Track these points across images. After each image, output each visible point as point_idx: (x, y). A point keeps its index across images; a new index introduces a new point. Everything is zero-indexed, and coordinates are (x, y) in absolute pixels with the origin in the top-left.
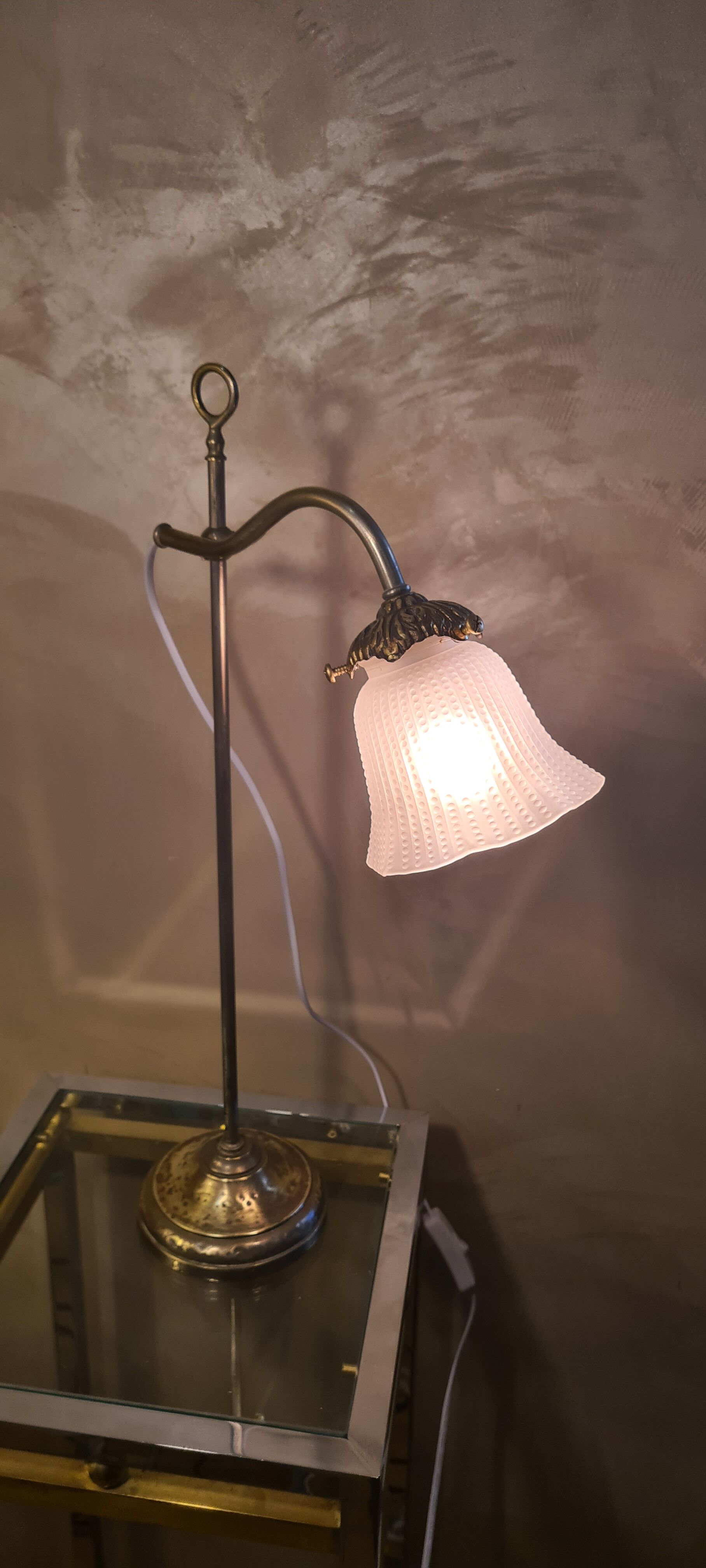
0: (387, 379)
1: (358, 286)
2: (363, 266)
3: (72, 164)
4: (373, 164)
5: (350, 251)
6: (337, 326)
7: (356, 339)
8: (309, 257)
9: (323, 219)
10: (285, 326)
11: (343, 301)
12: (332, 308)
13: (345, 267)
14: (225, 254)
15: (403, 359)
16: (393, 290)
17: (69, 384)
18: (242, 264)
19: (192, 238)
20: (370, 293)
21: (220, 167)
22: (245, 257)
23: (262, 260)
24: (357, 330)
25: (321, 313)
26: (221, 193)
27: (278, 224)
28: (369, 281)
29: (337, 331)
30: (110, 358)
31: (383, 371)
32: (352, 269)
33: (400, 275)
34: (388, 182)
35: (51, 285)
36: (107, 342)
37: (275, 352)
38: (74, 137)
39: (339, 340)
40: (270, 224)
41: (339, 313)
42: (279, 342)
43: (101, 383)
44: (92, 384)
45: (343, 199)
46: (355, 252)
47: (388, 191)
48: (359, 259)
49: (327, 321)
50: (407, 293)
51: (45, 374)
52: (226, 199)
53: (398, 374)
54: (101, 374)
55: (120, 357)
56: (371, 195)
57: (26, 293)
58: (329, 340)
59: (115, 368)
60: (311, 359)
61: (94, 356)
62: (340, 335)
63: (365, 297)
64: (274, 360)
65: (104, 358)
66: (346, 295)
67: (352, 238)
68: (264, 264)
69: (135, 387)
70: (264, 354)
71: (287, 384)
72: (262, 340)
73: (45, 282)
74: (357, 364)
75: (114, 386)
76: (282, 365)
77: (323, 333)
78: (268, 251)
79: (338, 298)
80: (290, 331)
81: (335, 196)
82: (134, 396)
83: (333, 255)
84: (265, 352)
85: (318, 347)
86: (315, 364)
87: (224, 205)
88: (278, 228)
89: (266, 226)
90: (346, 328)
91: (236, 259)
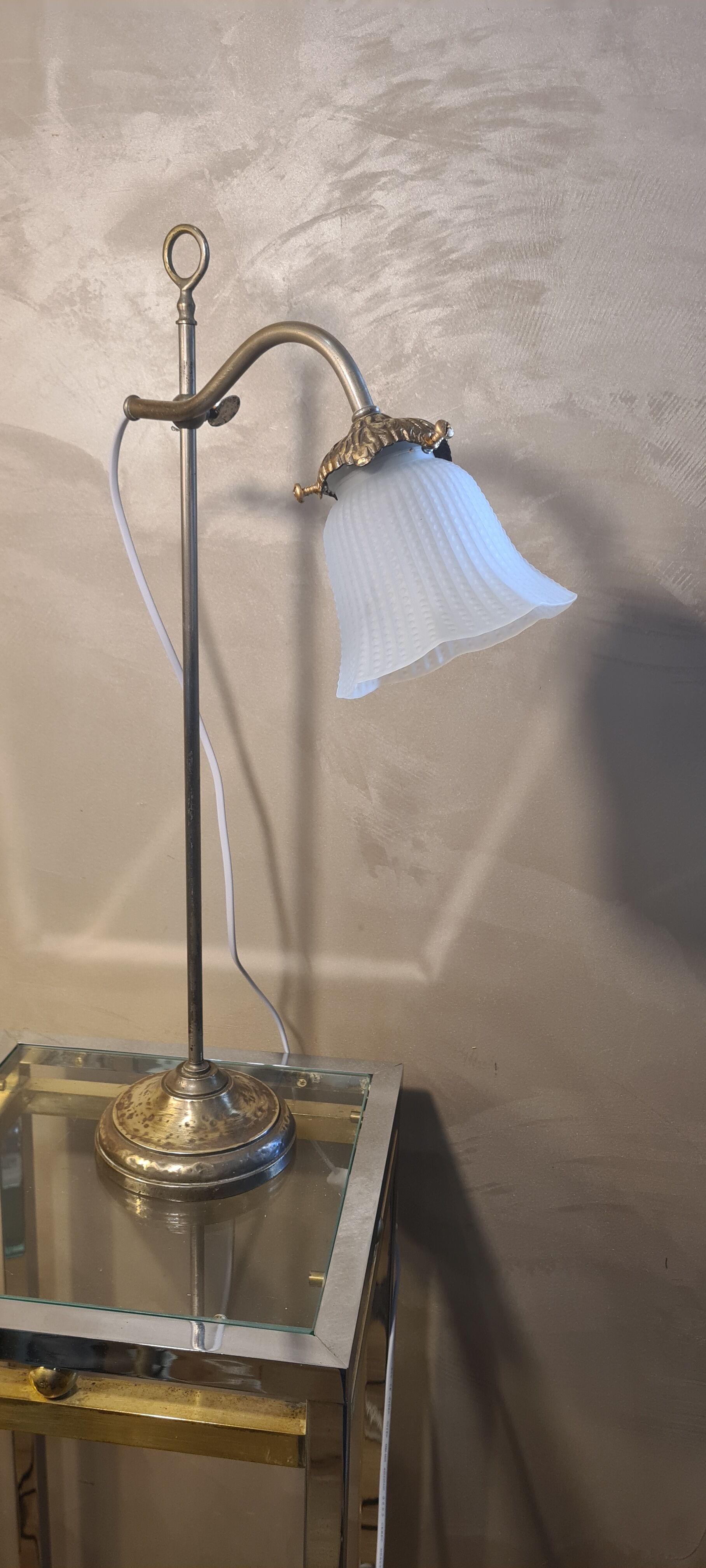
0: (359, 299)
1: (329, 205)
2: (334, 186)
3: (52, 92)
4: (344, 84)
5: (322, 170)
6: (309, 246)
7: (327, 257)
8: (283, 177)
9: (295, 140)
10: (260, 245)
11: (316, 220)
12: (304, 227)
13: (316, 186)
14: (202, 176)
15: (374, 276)
16: (363, 208)
17: (44, 309)
18: (217, 185)
19: (168, 160)
20: (343, 211)
21: (196, 90)
22: (218, 179)
23: (236, 181)
24: (328, 250)
25: (292, 233)
26: (197, 115)
27: (252, 145)
28: (340, 199)
29: (309, 249)
30: (86, 282)
31: (354, 290)
32: (324, 188)
33: (371, 194)
34: (360, 102)
35: (30, 210)
36: (83, 267)
37: (248, 275)
38: (54, 66)
39: (310, 260)
40: (244, 146)
41: (311, 232)
42: (252, 262)
43: (76, 308)
44: (67, 309)
45: (314, 120)
46: (327, 171)
47: (359, 110)
48: (331, 178)
49: (299, 240)
50: (376, 210)
51: (21, 300)
52: (201, 121)
53: (368, 293)
54: (78, 299)
55: (96, 280)
56: (342, 114)
58: (301, 261)
59: (90, 292)
60: (284, 279)
61: (70, 281)
62: (311, 254)
63: (336, 216)
64: (247, 281)
65: (79, 283)
66: (318, 214)
67: (324, 157)
68: (238, 185)
69: (110, 311)
70: (238, 275)
71: (260, 305)
72: (235, 260)
73: (23, 207)
74: (329, 284)
75: (88, 310)
76: (255, 286)
77: (296, 253)
78: (242, 172)
79: (310, 218)
80: (263, 251)
81: (306, 117)
82: (109, 320)
83: (304, 174)
84: (239, 273)
85: (291, 267)
86: (287, 284)
87: (200, 127)
88: (252, 148)
89: (240, 147)
90: (318, 248)
91: (210, 180)
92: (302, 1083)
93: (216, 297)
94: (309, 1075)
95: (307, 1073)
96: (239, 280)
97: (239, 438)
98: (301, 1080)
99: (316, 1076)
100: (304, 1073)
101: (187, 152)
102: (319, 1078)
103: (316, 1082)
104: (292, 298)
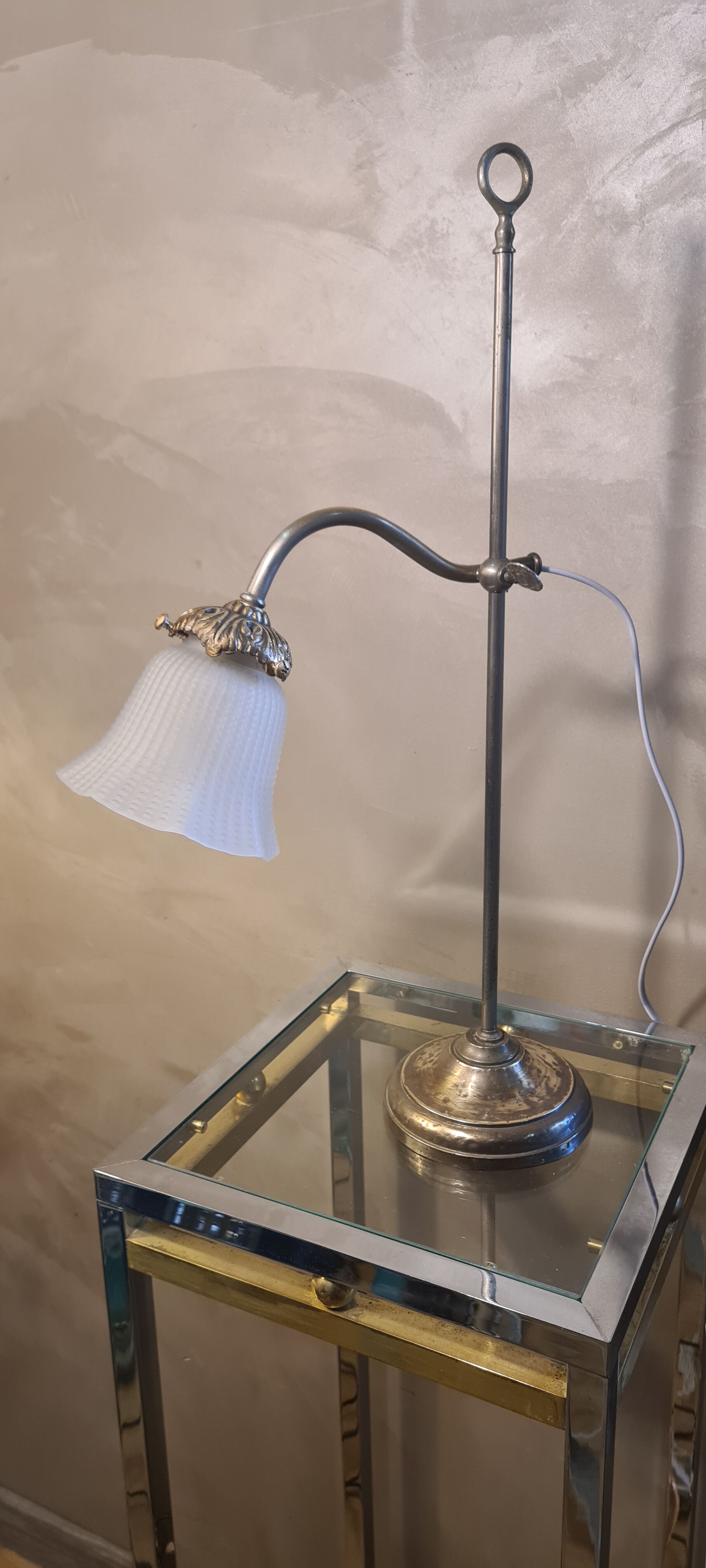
1: (689, 109)
2: (696, 86)
3: (408, 30)
5: (683, 71)
6: (665, 156)
7: (686, 167)
8: (640, 85)
9: (655, 41)
10: (612, 161)
11: (674, 127)
12: (661, 136)
13: (676, 89)
14: (553, 95)
17: (393, 253)
18: (569, 103)
19: (520, 84)
20: (703, 115)
22: (570, 96)
23: (589, 96)
24: (686, 158)
25: (649, 144)
26: (550, 31)
27: (608, 54)
28: (702, 100)
29: (665, 161)
30: (434, 222)
32: (685, 90)
35: (383, 155)
36: (431, 207)
37: (599, 196)
39: (668, 171)
40: (599, 56)
41: (669, 141)
42: (603, 182)
43: (424, 250)
44: (416, 252)
45: (677, 16)
46: (689, 71)
48: (693, 79)
49: (656, 152)
51: (372, 247)
52: (554, 37)
54: (425, 240)
55: (444, 219)
57: (360, 166)
58: (656, 174)
59: (438, 232)
60: (636, 196)
61: (419, 222)
62: (668, 165)
63: (697, 119)
64: (597, 203)
65: (428, 223)
66: (677, 120)
67: (686, 56)
68: (592, 100)
69: (456, 250)
70: (587, 197)
71: (610, 227)
72: (585, 182)
73: (376, 152)
74: (686, 195)
75: (436, 251)
76: (605, 207)
77: (651, 166)
78: (596, 84)
79: (668, 125)
80: (616, 168)
81: (668, 15)
82: (455, 259)
83: (664, 78)
84: (589, 195)
85: (644, 182)
86: (640, 201)
87: (553, 43)
88: (609, 58)
89: (595, 59)
90: (675, 157)
91: (563, 99)
92: (618, 1045)
93: (564, 223)
94: (627, 1038)
95: (625, 1035)
96: (589, 202)
97: (581, 371)
98: (618, 1042)
99: (634, 1040)
100: (621, 1035)
101: (539, 72)
102: (637, 1042)
103: (633, 1045)
104: (645, 216)
